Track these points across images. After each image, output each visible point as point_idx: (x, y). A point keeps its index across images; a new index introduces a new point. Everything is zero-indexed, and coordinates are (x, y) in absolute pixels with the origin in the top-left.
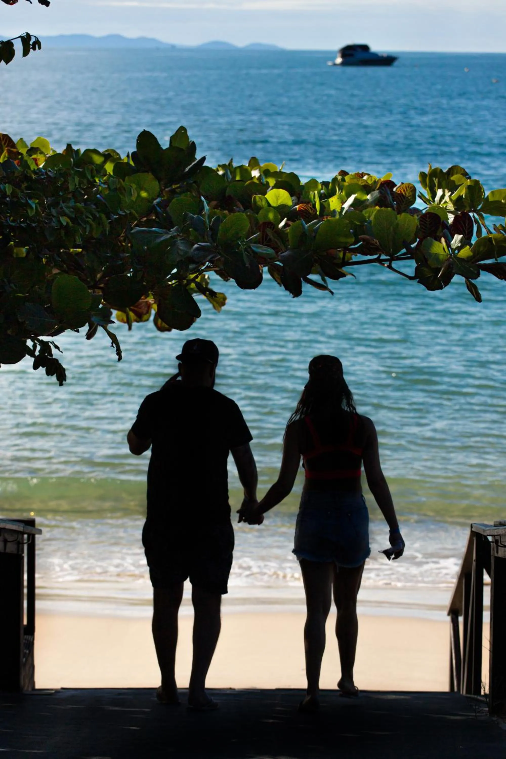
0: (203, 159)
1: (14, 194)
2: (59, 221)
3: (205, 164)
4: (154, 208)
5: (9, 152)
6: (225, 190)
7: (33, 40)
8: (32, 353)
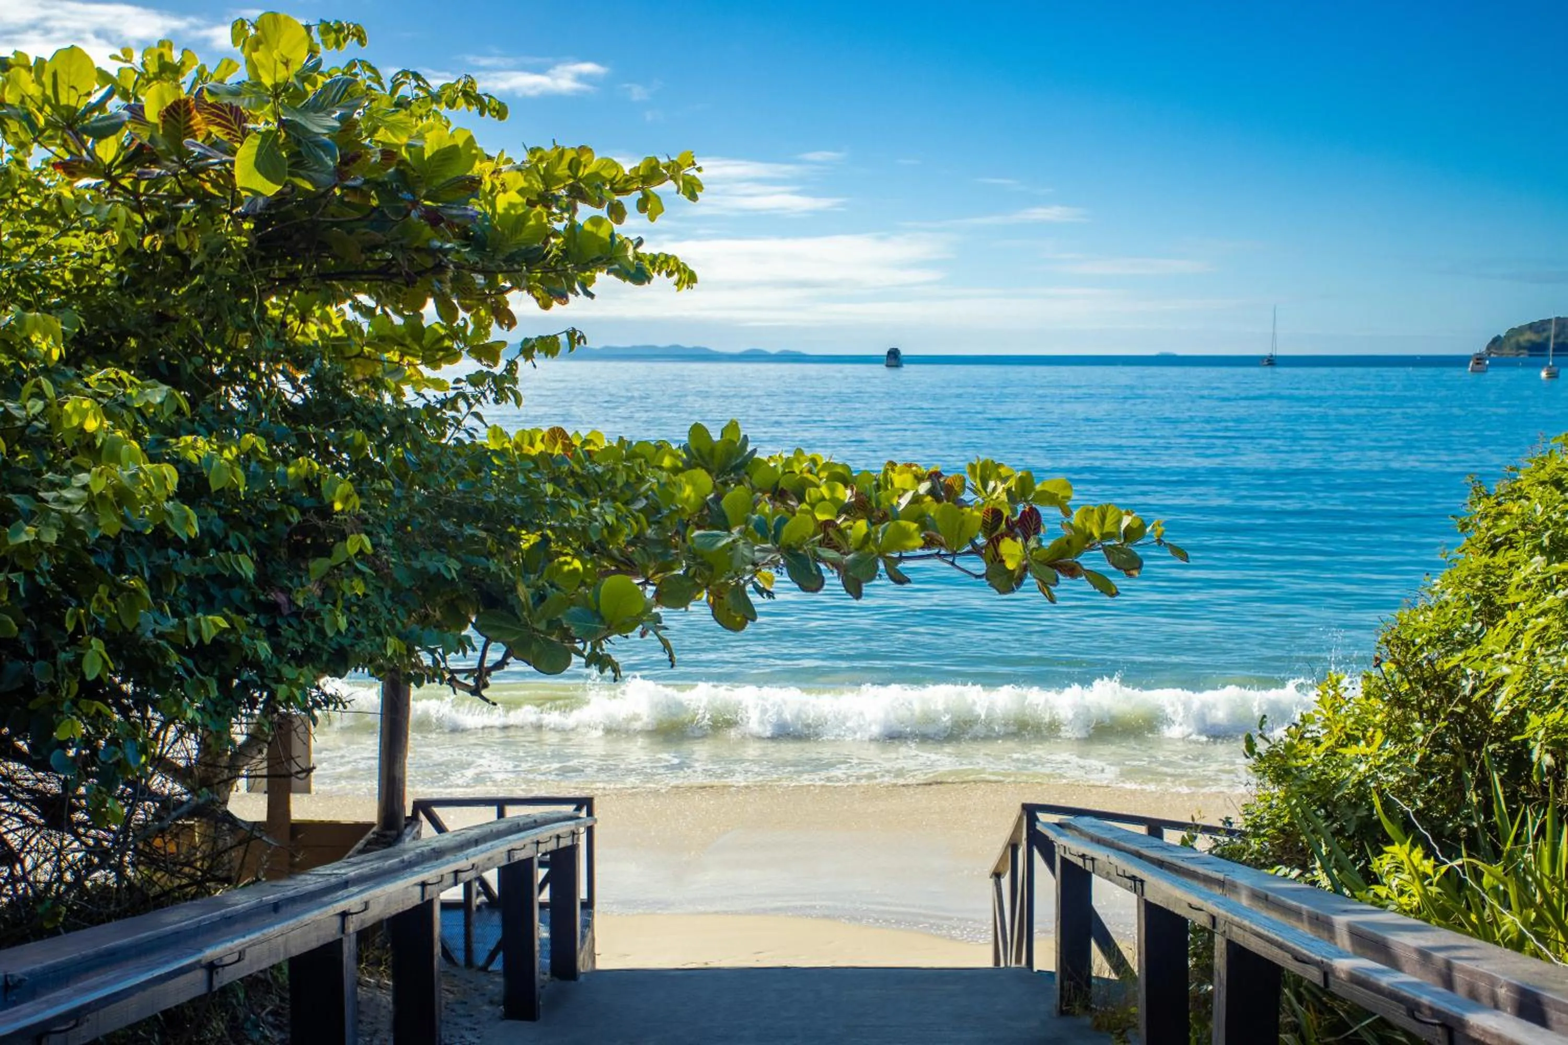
0: (755, 451)
1: (554, 495)
2: (604, 519)
3: (756, 456)
4: (707, 504)
5: (564, 444)
6: (777, 483)
7: (578, 334)
8: (580, 653)
